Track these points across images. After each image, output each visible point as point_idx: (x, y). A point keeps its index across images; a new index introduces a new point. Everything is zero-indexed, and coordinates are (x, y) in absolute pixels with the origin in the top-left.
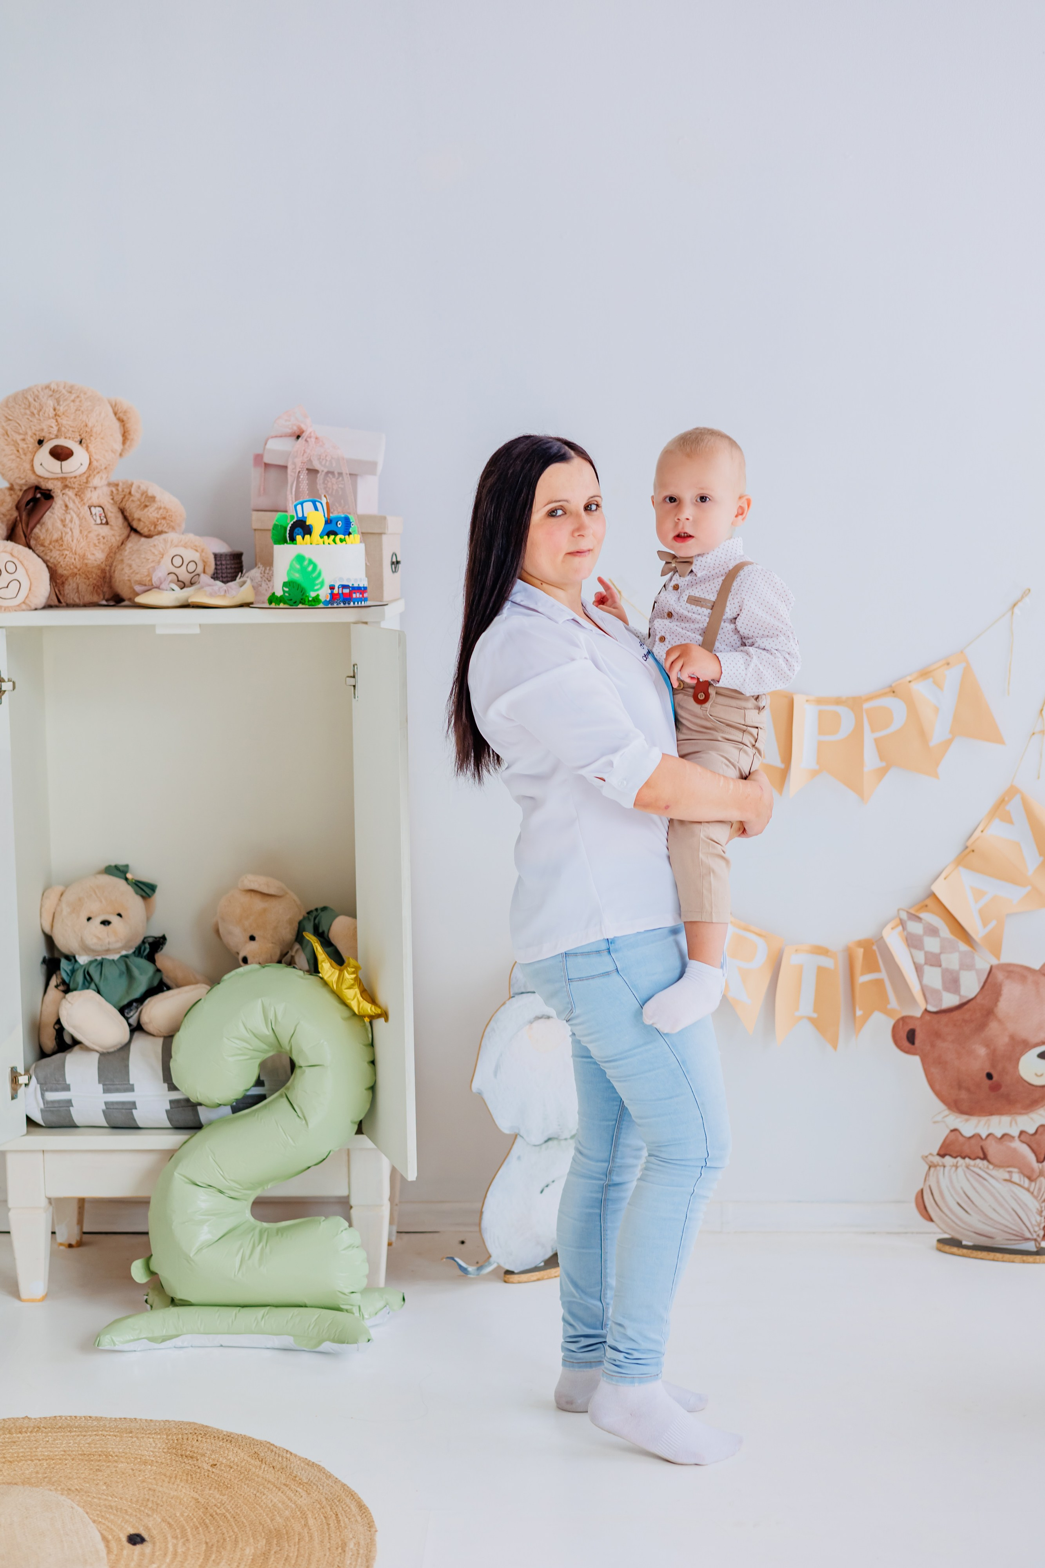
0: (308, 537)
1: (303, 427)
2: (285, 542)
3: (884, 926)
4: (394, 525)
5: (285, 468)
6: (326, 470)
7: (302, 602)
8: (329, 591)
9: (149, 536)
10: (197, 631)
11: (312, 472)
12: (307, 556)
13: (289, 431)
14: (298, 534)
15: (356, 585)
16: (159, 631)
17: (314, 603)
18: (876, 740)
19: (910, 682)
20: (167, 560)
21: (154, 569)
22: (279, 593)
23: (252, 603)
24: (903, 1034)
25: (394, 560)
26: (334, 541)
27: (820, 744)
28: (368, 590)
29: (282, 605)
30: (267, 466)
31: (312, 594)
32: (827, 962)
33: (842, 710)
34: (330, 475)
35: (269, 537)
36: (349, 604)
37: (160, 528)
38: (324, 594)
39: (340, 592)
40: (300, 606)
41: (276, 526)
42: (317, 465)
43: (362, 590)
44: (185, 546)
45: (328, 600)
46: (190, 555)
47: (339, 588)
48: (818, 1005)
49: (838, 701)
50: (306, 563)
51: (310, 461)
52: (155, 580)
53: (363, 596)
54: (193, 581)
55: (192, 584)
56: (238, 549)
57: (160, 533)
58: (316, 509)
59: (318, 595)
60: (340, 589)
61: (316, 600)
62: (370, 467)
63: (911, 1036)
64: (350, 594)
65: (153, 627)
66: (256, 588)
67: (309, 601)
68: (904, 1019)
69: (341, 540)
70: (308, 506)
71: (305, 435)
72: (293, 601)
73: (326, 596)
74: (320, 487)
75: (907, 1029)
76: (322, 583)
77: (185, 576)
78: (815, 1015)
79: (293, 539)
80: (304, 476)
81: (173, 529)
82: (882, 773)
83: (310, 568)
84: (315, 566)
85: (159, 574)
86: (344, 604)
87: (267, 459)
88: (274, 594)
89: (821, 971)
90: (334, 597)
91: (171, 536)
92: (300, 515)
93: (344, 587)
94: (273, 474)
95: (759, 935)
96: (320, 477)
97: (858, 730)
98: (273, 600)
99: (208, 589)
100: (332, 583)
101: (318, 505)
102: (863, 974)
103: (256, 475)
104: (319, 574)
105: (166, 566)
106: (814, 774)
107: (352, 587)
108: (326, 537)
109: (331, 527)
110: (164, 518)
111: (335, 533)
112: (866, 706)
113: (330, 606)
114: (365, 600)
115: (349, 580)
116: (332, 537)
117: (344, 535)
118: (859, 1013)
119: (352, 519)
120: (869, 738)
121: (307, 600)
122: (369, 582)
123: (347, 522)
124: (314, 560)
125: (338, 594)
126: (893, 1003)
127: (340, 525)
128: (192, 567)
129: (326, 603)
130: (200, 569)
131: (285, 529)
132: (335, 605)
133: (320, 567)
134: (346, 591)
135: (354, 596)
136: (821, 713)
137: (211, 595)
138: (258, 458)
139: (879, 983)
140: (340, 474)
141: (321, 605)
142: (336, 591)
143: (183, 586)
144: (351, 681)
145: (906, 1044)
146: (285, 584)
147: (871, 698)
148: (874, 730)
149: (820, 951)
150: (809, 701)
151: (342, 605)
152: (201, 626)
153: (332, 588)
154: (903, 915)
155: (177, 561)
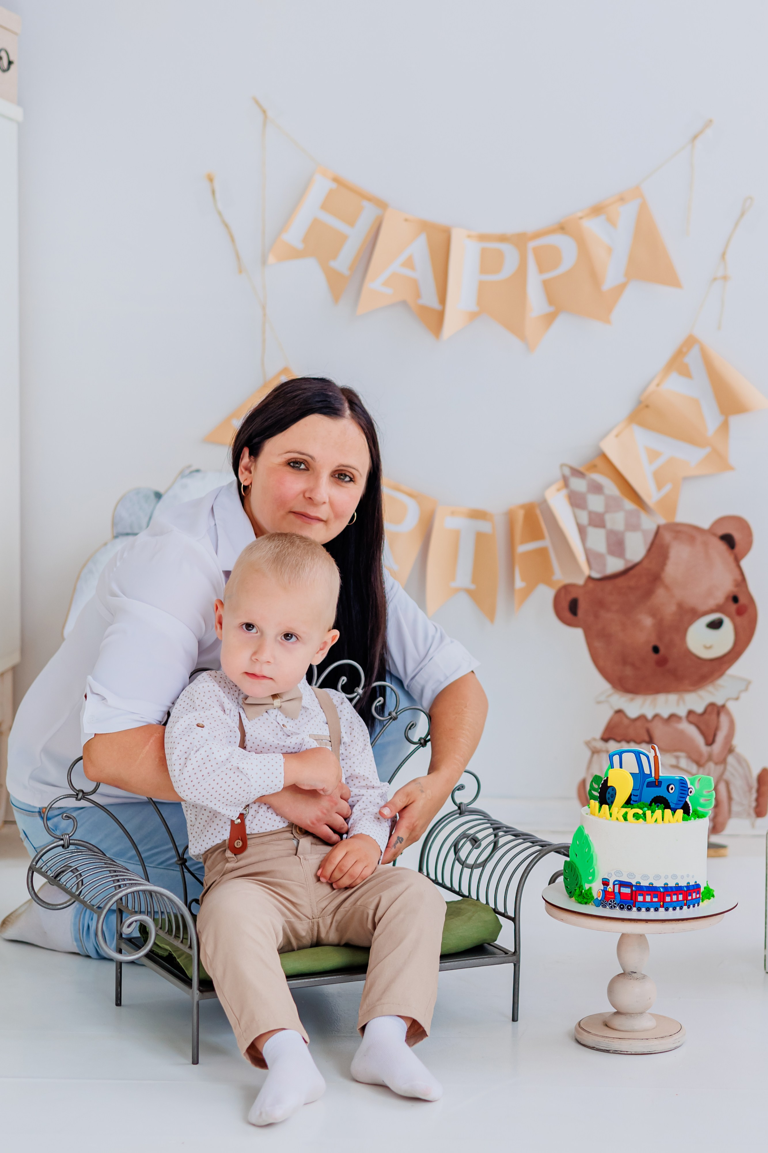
3: (548, 486)
18: (546, 285)
19: (581, 218)
24: (565, 605)
27: (482, 286)
32: (485, 527)
33: (507, 248)
48: (476, 576)
49: (503, 238)
63: (574, 607)
68: (566, 588)
75: (569, 598)
78: (472, 587)
82: (550, 318)
89: (480, 538)
95: (411, 495)
97: (522, 271)
102: (524, 541)
106: (473, 316)
112: (532, 245)
118: (519, 584)
120: (534, 280)
126: (556, 572)
136: (484, 251)
139: (543, 552)
145: (568, 615)
147: (538, 235)
148: (541, 270)
149: (477, 515)
150: (469, 236)
154: (567, 472)
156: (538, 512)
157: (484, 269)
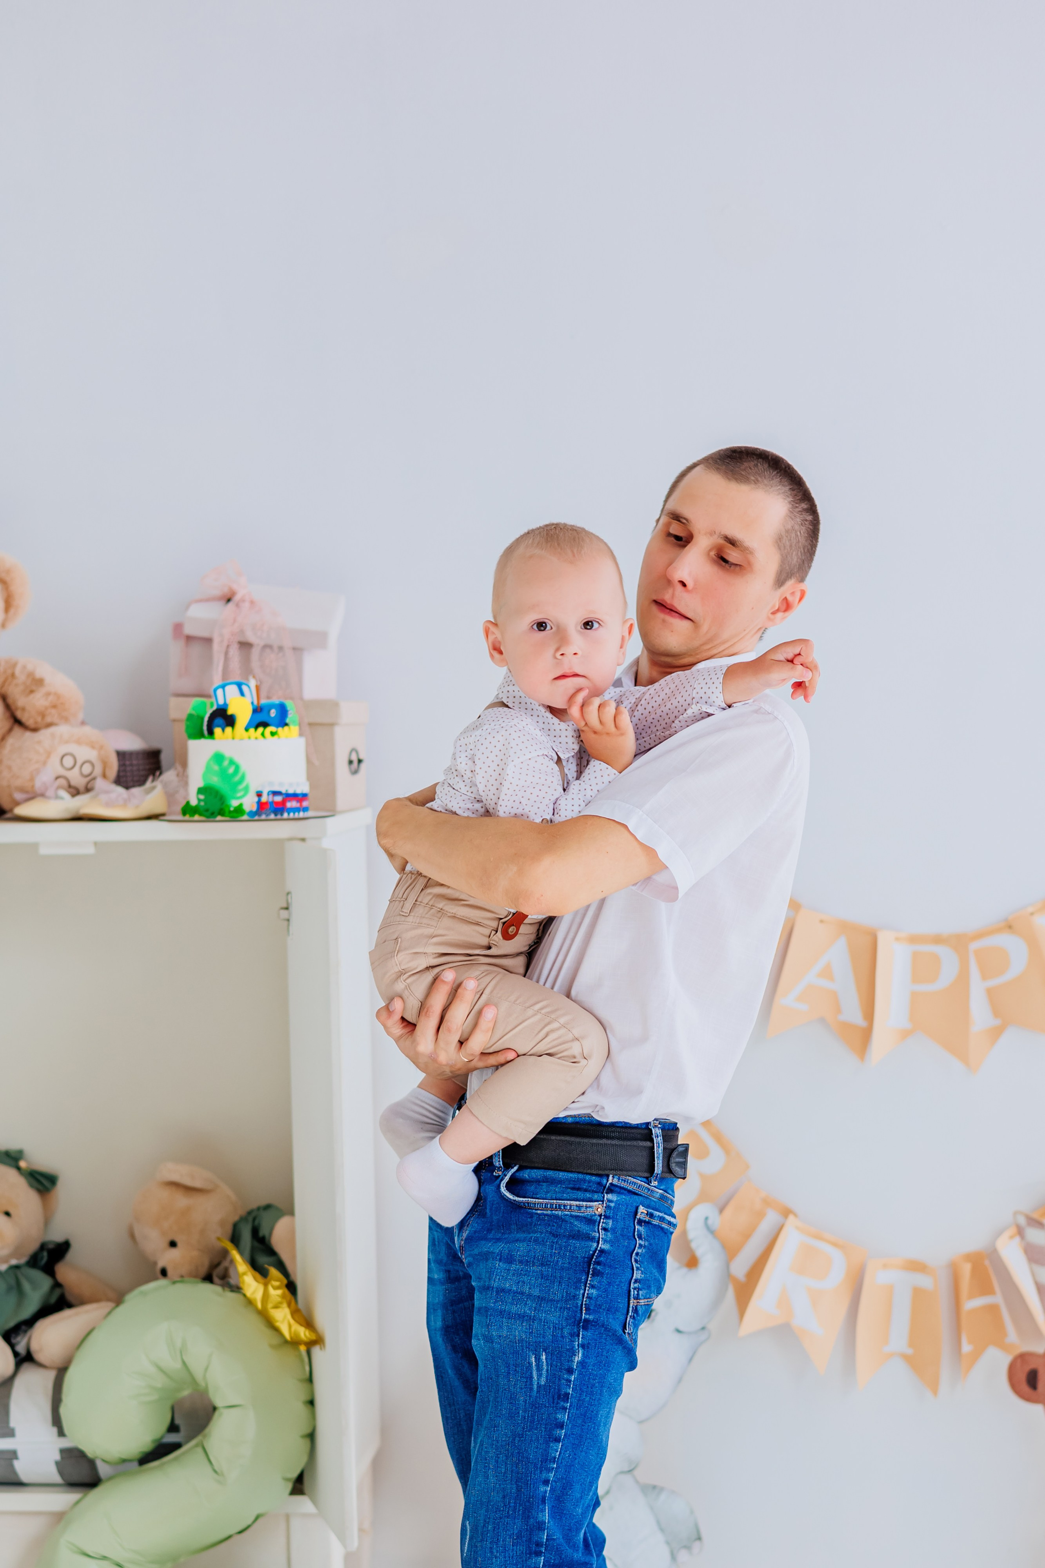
0: (229, 730)
1: (235, 587)
2: (201, 735)
3: (999, 1234)
4: (348, 713)
5: (208, 641)
6: (262, 643)
7: (221, 812)
8: (256, 799)
9: (35, 730)
10: (91, 850)
11: (245, 646)
12: (227, 754)
13: (217, 592)
14: (218, 726)
15: (291, 791)
16: (43, 851)
17: (236, 814)
18: (990, 992)
19: (1032, 914)
20: (55, 760)
21: (38, 771)
22: (194, 802)
23: (163, 815)
24: (1022, 1377)
25: (354, 758)
26: (263, 734)
27: (914, 996)
28: (310, 797)
29: (197, 817)
30: (189, 639)
31: (234, 803)
32: (925, 1281)
33: (942, 951)
34: (268, 651)
35: (181, 729)
36: (282, 815)
37: (49, 719)
38: (249, 803)
39: (270, 800)
40: (219, 818)
41: (190, 717)
42: (251, 637)
43: (300, 798)
44: (79, 742)
45: (254, 810)
46: (85, 753)
47: (268, 795)
48: (914, 1338)
49: (938, 940)
50: (226, 763)
51: (242, 632)
52: (38, 784)
53: (301, 805)
54: (89, 786)
55: (88, 790)
56: (155, 745)
57: (49, 725)
58: (242, 694)
59: (241, 805)
60: (270, 796)
61: (239, 810)
62: (320, 639)
63: (1032, 1379)
64: (283, 803)
65: (34, 846)
66: (170, 796)
67: (230, 812)
68: (1022, 1357)
69: (273, 734)
70: (232, 690)
71: (237, 598)
72: (210, 811)
73: (252, 805)
74: (255, 663)
75: (1028, 1368)
76: (246, 789)
77: (78, 781)
78: (910, 1351)
79: (211, 733)
80: (234, 652)
81: (66, 720)
82: (996, 1033)
83: (231, 770)
84: (237, 768)
85: (45, 778)
86: (276, 815)
87: (188, 630)
88: (188, 803)
89: (918, 1293)
90: (262, 806)
91: (62, 730)
92: (221, 702)
93: (275, 793)
94: (196, 649)
95: (835, 1244)
96: (255, 653)
97: (962, 978)
98: (188, 811)
99: (103, 797)
100: (259, 789)
101: (244, 688)
102: (971, 1297)
103: (175, 650)
104: (243, 778)
105: (53, 768)
106: (905, 1034)
107: (286, 794)
108: (252, 730)
109: (261, 717)
110: (54, 706)
111: (265, 725)
112: (974, 946)
113: (256, 818)
114: (305, 809)
115: (282, 784)
116: (261, 729)
117: (277, 726)
118: (966, 1348)
119: (289, 705)
120: (977, 989)
121: (227, 810)
122: (312, 786)
123: (283, 711)
124: (236, 759)
125: (266, 803)
126: (1012, 1336)
127: (273, 713)
128: (87, 769)
129: (252, 814)
130: (98, 770)
131: (202, 719)
132: (263, 817)
133: (243, 768)
134: (278, 799)
135: (289, 805)
136: (915, 955)
137: (108, 805)
138: (178, 628)
139: (993, 1309)
140: (281, 648)
141: (245, 817)
142: (264, 799)
143: (75, 792)
144: (284, 914)
145: (1026, 1388)
146: (200, 791)
147: (980, 935)
148: (984, 977)
149: (916, 1266)
150: (897, 939)
151: (272, 816)
152: (96, 844)
153: (259, 795)
154: (1022, 1221)
155: (68, 761)
156: (987, 1263)
157: (916, 978)
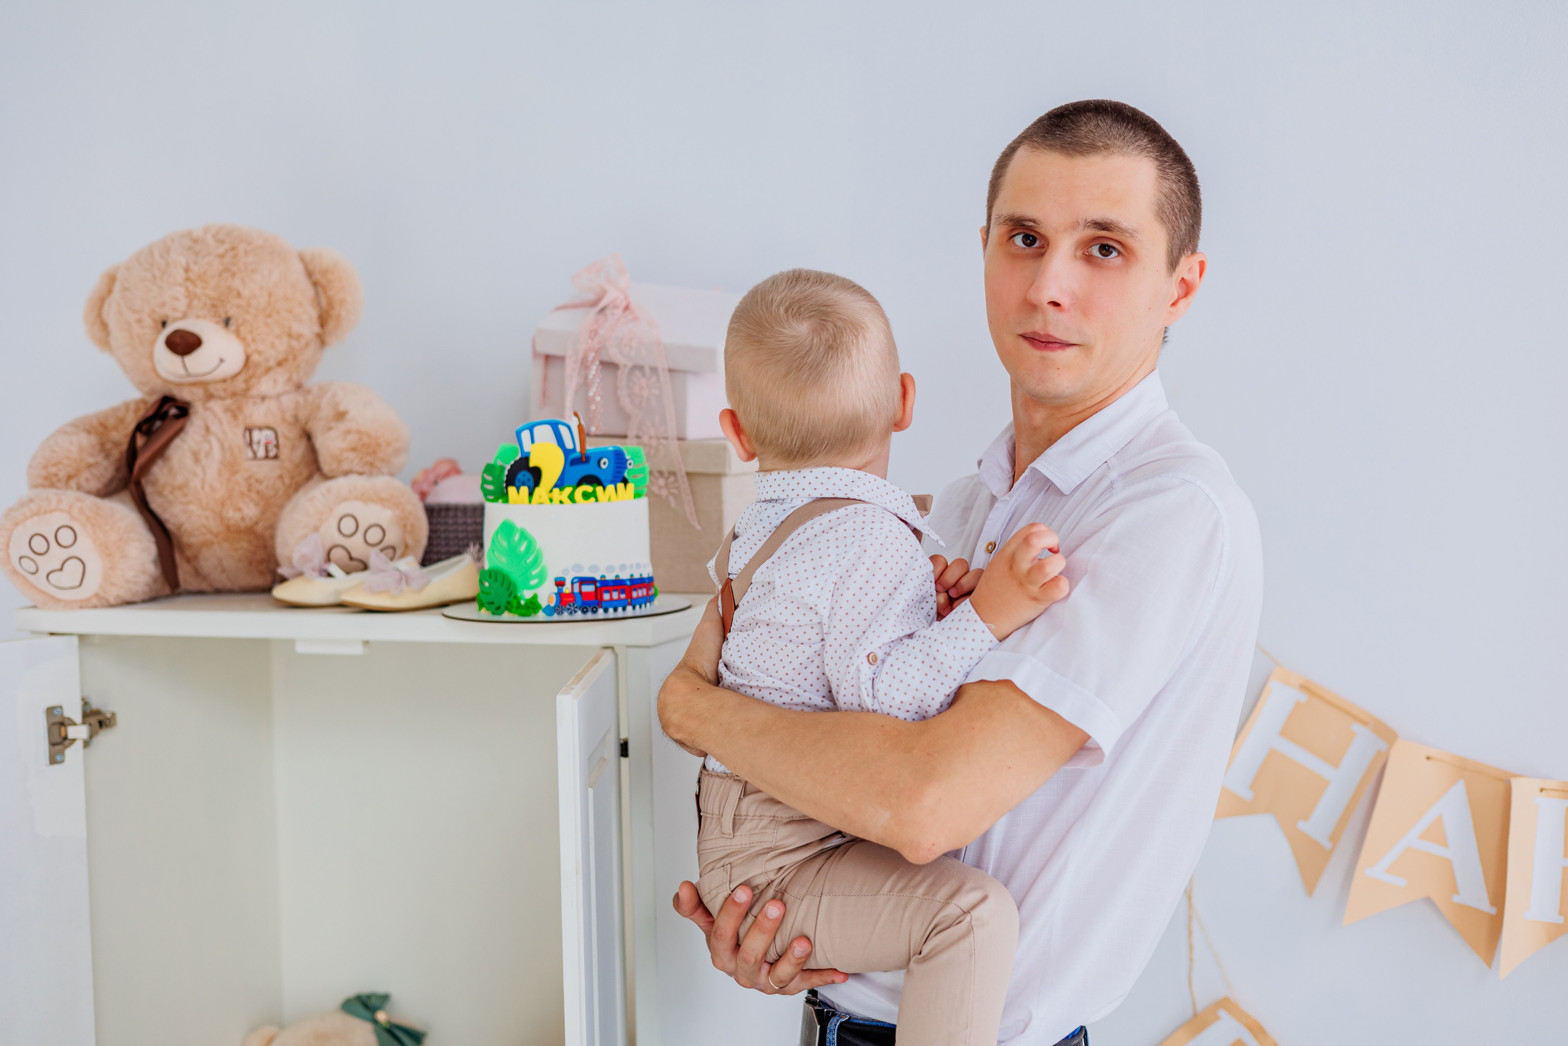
0: (530, 490)
2: (498, 496)
6: (634, 364)
7: (510, 609)
8: (555, 589)
10: (359, 650)
12: (519, 524)
14: (516, 484)
15: (610, 577)
16: (301, 649)
17: (529, 612)
20: (329, 523)
21: (304, 539)
26: (571, 498)
28: (653, 582)
31: (526, 595)
36: (594, 612)
38: (546, 595)
39: (576, 590)
40: (508, 616)
41: (489, 466)
42: (619, 356)
43: (628, 584)
44: (363, 499)
45: (553, 604)
46: (372, 513)
47: (573, 583)
50: (517, 538)
51: (607, 347)
53: (630, 597)
58: (558, 439)
59: (535, 597)
60: (576, 586)
61: (532, 606)
64: (598, 594)
65: (290, 643)
67: (521, 608)
69: (586, 496)
70: (545, 431)
72: (496, 605)
73: (550, 597)
76: (542, 577)
77: (362, 551)
83: (523, 548)
84: (531, 545)
86: (584, 612)
90: (564, 601)
92: (525, 449)
93: (583, 581)
99: (373, 580)
100: (560, 575)
101: (564, 430)
104: (536, 561)
105: (327, 534)
107: (601, 581)
108: (559, 490)
111: (580, 483)
113: (555, 617)
115: (594, 568)
116: (570, 489)
119: (633, 454)
121: (516, 606)
122: (656, 567)
123: (620, 461)
124: (531, 531)
125: (572, 594)
127: (604, 465)
128: (375, 536)
129: (549, 611)
130: (392, 537)
131: (501, 472)
132: (566, 616)
133: (540, 543)
134: (589, 588)
135: (606, 596)
141: (541, 616)
142: (567, 589)
143: (357, 568)
146: (485, 575)
151: (579, 615)
152: (366, 643)
153: (560, 583)
155: (348, 526)
